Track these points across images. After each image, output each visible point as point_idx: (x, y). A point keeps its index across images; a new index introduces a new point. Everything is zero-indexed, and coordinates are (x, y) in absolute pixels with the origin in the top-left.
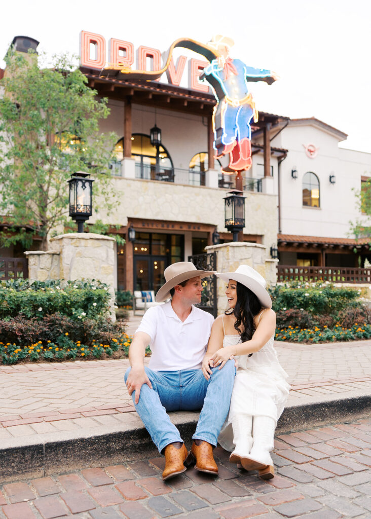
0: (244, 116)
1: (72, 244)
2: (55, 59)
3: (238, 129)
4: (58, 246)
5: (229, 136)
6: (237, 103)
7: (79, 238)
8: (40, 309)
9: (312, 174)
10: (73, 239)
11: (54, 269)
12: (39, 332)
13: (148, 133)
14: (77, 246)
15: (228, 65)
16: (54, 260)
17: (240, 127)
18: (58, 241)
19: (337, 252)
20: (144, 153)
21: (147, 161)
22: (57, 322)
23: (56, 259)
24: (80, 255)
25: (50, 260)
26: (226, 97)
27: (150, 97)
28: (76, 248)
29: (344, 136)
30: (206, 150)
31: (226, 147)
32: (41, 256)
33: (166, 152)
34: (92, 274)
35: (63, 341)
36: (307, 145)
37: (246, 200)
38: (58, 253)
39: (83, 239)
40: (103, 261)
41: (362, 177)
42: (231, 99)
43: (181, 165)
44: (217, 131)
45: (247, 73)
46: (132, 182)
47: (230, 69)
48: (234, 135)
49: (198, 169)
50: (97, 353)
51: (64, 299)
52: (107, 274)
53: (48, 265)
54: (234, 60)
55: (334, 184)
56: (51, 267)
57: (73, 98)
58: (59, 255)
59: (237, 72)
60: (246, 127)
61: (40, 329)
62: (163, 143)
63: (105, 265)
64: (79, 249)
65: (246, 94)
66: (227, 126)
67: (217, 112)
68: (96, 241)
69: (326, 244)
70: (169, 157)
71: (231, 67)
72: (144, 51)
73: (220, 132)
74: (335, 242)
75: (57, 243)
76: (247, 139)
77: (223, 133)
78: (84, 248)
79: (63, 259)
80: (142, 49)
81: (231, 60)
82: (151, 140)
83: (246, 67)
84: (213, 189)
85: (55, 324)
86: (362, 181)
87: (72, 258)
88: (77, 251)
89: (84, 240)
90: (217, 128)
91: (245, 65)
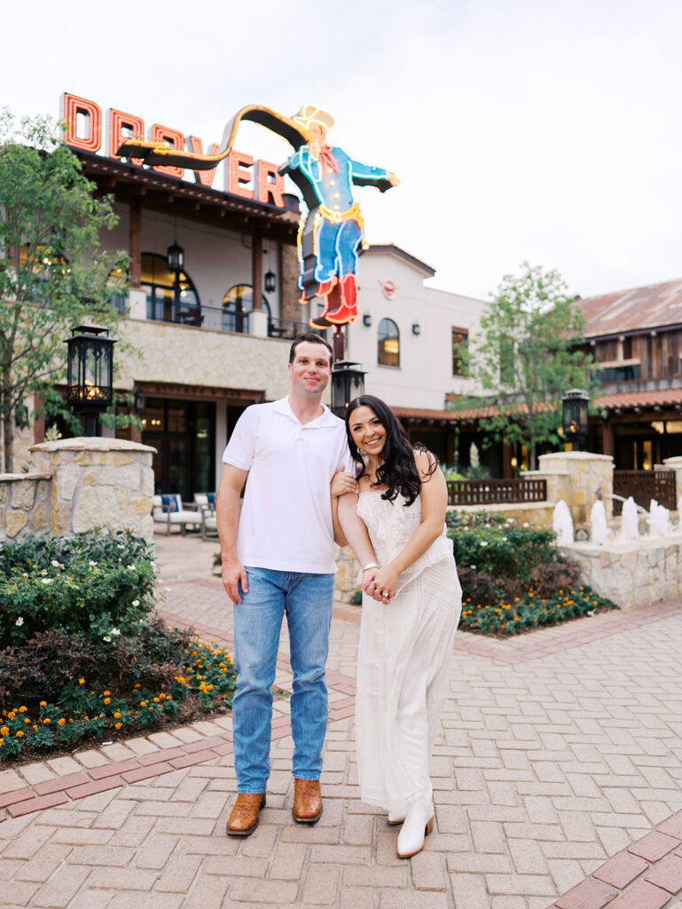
0: (348, 239)
1: (75, 462)
2: (27, 126)
3: (339, 258)
4: (47, 463)
5: (326, 269)
6: (337, 217)
7: (89, 450)
8: (20, 622)
9: (390, 322)
10: (78, 451)
11: (39, 506)
12: (21, 683)
13: (165, 254)
14: (86, 466)
15: (325, 157)
16: (40, 490)
17: (342, 255)
18: (47, 455)
19: (425, 429)
20: (157, 282)
21: (160, 293)
22: (60, 653)
23: (43, 489)
24: (92, 481)
25: (31, 492)
26: (322, 207)
27: (171, 200)
28: (83, 469)
29: (431, 271)
30: (250, 282)
31: (321, 286)
32: (13, 485)
33: (189, 281)
34: (113, 515)
35: (72, 699)
36: (384, 280)
37: (365, 375)
38: (48, 477)
39: (97, 451)
40: (134, 490)
41: (454, 328)
42: (330, 211)
43: (211, 301)
44: (305, 259)
45: (353, 171)
46: (140, 325)
47: (328, 164)
48: (334, 268)
49: (232, 308)
50: (149, 719)
51: (73, 597)
52: (140, 514)
53: (28, 500)
54: (334, 149)
55: (420, 336)
56: (34, 504)
57: (57, 191)
58: (50, 480)
59: (337, 169)
60: (350, 256)
61: (22, 674)
62: (187, 269)
63: (139, 499)
64: (89, 471)
65: (350, 203)
66: (323, 254)
67: (304, 229)
68: (122, 456)
69: (411, 417)
70: (192, 288)
71: (329, 159)
72: (161, 132)
73: (311, 262)
74: (423, 415)
75: (45, 457)
76: (352, 275)
77: (316, 264)
78: (98, 468)
79: (58, 489)
80: (157, 128)
81: (328, 148)
82: (168, 264)
83: (353, 162)
84: (259, 339)
85: (56, 657)
86: (454, 333)
87: (76, 488)
88: (86, 474)
89: (100, 454)
90: (305, 256)
91: (349, 159)
